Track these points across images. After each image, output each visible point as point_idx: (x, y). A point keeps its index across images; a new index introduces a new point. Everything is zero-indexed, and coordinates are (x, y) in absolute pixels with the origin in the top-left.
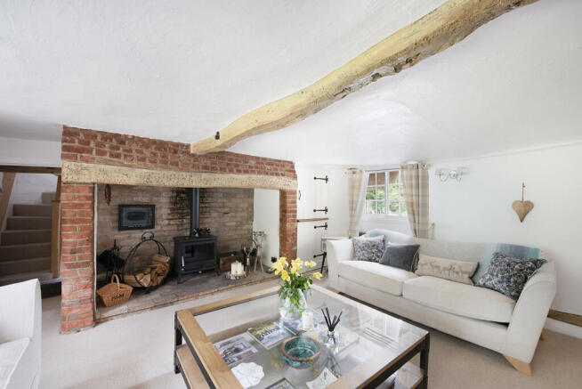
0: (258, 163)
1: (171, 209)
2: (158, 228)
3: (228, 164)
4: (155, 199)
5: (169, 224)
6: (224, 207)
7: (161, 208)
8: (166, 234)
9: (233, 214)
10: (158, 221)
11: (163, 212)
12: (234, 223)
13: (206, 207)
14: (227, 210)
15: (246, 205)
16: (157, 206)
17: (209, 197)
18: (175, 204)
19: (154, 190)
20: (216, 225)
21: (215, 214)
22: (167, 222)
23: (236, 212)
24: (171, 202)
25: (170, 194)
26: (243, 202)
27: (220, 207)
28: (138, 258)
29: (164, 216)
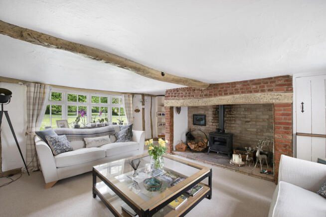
0: (244, 85)
1: (213, 117)
2: (207, 126)
3: (220, 91)
4: (206, 112)
5: (212, 125)
6: (245, 118)
7: (209, 116)
8: (211, 129)
9: (254, 123)
10: (208, 123)
11: (210, 118)
12: (255, 130)
13: (232, 117)
14: (248, 120)
15: (267, 117)
16: (207, 115)
17: (234, 111)
18: (215, 115)
19: (205, 108)
20: (240, 129)
21: (238, 122)
22: (211, 123)
23: (256, 122)
24: (213, 114)
25: (213, 110)
26: (263, 114)
27: (243, 118)
28: (200, 138)
29: (210, 121)
